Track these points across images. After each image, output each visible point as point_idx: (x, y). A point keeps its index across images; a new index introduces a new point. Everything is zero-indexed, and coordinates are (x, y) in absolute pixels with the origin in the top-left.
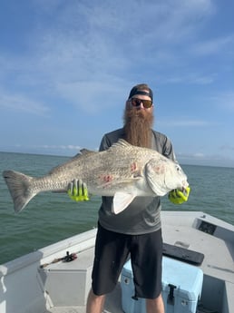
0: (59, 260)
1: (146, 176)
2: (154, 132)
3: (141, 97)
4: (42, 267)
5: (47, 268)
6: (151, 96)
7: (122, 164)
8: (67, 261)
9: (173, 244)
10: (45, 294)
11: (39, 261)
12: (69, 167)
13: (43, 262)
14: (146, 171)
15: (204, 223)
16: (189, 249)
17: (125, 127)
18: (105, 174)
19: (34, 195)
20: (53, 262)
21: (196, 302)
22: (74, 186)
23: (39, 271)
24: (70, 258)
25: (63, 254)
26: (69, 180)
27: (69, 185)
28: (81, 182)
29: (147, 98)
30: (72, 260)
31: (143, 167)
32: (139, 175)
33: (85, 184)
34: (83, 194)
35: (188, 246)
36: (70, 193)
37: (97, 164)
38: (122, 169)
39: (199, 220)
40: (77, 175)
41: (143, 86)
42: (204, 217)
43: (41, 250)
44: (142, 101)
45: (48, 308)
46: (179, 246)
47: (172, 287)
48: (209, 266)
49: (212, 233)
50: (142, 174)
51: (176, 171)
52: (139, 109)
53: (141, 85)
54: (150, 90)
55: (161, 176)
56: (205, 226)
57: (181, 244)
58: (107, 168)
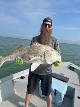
0: (19, 78)
1: (44, 57)
2: (52, 37)
3: (47, 23)
4: (13, 80)
5: (15, 81)
6: (51, 22)
7: (35, 52)
8: (22, 79)
9: (59, 74)
10: (14, 89)
11: (12, 78)
12: (16, 52)
13: (13, 79)
14: (44, 55)
15: (71, 67)
16: (64, 76)
17: (41, 35)
18: (29, 56)
19: (3, 63)
20: (17, 79)
21: (64, 96)
22: (17, 60)
23: (12, 82)
24: (22, 78)
25: (20, 76)
26: (16, 57)
27: (16, 59)
28: (20, 58)
29: (50, 23)
30: (23, 78)
31: (43, 53)
32: (42, 56)
33: (21, 59)
34: (21, 62)
35: (64, 75)
36: (16, 62)
37: (26, 51)
38: (35, 54)
39: (69, 66)
40: (19, 55)
41: (48, 18)
42: (71, 64)
43: (13, 75)
44: (48, 25)
45: (15, 93)
46: (61, 75)
47: (56, 90)
48: (70, 83)
49: (73, 71)
50: (43, 56)
51: (56, 55)
52: (46, 28)
53: (47, 18)
54: (51, 20)
55: (50, 57)
56: (71, 68)
57: (62, 74)
58: (30, 53)
